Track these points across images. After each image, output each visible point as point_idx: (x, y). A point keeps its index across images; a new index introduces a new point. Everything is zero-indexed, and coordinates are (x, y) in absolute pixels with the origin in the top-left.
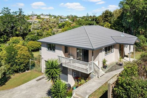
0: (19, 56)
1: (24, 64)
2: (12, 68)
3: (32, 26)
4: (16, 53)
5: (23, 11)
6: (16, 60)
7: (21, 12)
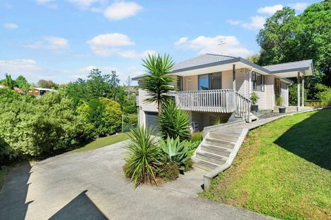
0: (107, 113)
1: (115, 126)
2: (98, 130)
3: (128, 97)
4: (102, 109)
5: (117, 75)
6: (103, 119)
7: (114, 76)
